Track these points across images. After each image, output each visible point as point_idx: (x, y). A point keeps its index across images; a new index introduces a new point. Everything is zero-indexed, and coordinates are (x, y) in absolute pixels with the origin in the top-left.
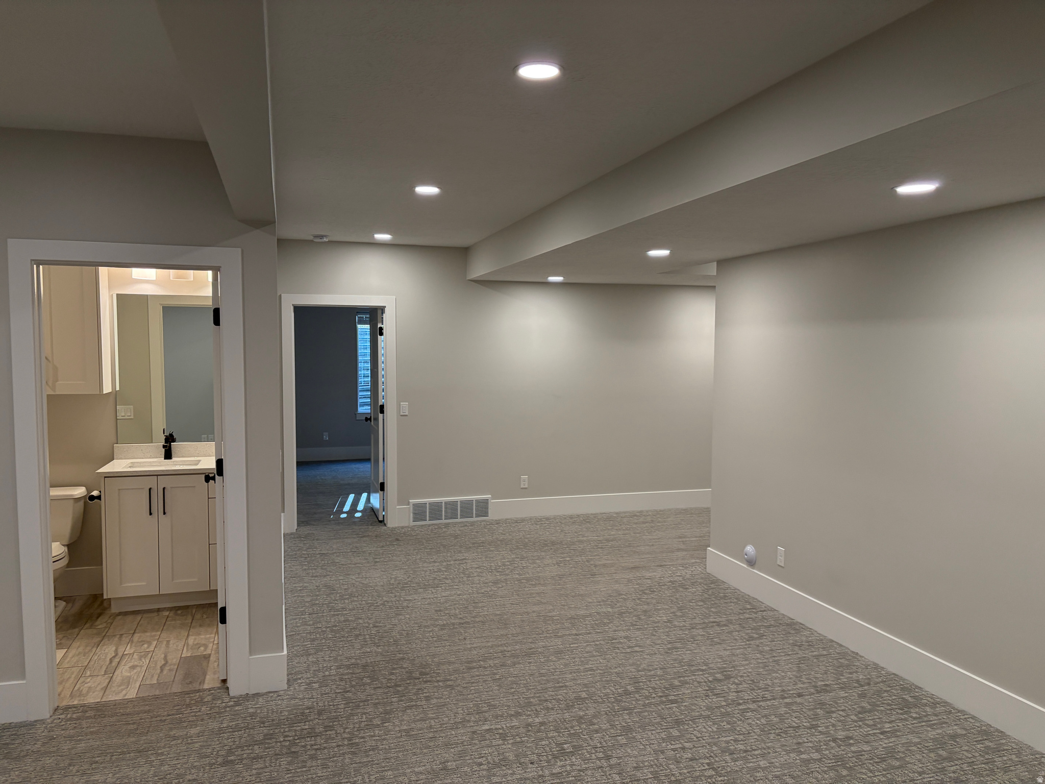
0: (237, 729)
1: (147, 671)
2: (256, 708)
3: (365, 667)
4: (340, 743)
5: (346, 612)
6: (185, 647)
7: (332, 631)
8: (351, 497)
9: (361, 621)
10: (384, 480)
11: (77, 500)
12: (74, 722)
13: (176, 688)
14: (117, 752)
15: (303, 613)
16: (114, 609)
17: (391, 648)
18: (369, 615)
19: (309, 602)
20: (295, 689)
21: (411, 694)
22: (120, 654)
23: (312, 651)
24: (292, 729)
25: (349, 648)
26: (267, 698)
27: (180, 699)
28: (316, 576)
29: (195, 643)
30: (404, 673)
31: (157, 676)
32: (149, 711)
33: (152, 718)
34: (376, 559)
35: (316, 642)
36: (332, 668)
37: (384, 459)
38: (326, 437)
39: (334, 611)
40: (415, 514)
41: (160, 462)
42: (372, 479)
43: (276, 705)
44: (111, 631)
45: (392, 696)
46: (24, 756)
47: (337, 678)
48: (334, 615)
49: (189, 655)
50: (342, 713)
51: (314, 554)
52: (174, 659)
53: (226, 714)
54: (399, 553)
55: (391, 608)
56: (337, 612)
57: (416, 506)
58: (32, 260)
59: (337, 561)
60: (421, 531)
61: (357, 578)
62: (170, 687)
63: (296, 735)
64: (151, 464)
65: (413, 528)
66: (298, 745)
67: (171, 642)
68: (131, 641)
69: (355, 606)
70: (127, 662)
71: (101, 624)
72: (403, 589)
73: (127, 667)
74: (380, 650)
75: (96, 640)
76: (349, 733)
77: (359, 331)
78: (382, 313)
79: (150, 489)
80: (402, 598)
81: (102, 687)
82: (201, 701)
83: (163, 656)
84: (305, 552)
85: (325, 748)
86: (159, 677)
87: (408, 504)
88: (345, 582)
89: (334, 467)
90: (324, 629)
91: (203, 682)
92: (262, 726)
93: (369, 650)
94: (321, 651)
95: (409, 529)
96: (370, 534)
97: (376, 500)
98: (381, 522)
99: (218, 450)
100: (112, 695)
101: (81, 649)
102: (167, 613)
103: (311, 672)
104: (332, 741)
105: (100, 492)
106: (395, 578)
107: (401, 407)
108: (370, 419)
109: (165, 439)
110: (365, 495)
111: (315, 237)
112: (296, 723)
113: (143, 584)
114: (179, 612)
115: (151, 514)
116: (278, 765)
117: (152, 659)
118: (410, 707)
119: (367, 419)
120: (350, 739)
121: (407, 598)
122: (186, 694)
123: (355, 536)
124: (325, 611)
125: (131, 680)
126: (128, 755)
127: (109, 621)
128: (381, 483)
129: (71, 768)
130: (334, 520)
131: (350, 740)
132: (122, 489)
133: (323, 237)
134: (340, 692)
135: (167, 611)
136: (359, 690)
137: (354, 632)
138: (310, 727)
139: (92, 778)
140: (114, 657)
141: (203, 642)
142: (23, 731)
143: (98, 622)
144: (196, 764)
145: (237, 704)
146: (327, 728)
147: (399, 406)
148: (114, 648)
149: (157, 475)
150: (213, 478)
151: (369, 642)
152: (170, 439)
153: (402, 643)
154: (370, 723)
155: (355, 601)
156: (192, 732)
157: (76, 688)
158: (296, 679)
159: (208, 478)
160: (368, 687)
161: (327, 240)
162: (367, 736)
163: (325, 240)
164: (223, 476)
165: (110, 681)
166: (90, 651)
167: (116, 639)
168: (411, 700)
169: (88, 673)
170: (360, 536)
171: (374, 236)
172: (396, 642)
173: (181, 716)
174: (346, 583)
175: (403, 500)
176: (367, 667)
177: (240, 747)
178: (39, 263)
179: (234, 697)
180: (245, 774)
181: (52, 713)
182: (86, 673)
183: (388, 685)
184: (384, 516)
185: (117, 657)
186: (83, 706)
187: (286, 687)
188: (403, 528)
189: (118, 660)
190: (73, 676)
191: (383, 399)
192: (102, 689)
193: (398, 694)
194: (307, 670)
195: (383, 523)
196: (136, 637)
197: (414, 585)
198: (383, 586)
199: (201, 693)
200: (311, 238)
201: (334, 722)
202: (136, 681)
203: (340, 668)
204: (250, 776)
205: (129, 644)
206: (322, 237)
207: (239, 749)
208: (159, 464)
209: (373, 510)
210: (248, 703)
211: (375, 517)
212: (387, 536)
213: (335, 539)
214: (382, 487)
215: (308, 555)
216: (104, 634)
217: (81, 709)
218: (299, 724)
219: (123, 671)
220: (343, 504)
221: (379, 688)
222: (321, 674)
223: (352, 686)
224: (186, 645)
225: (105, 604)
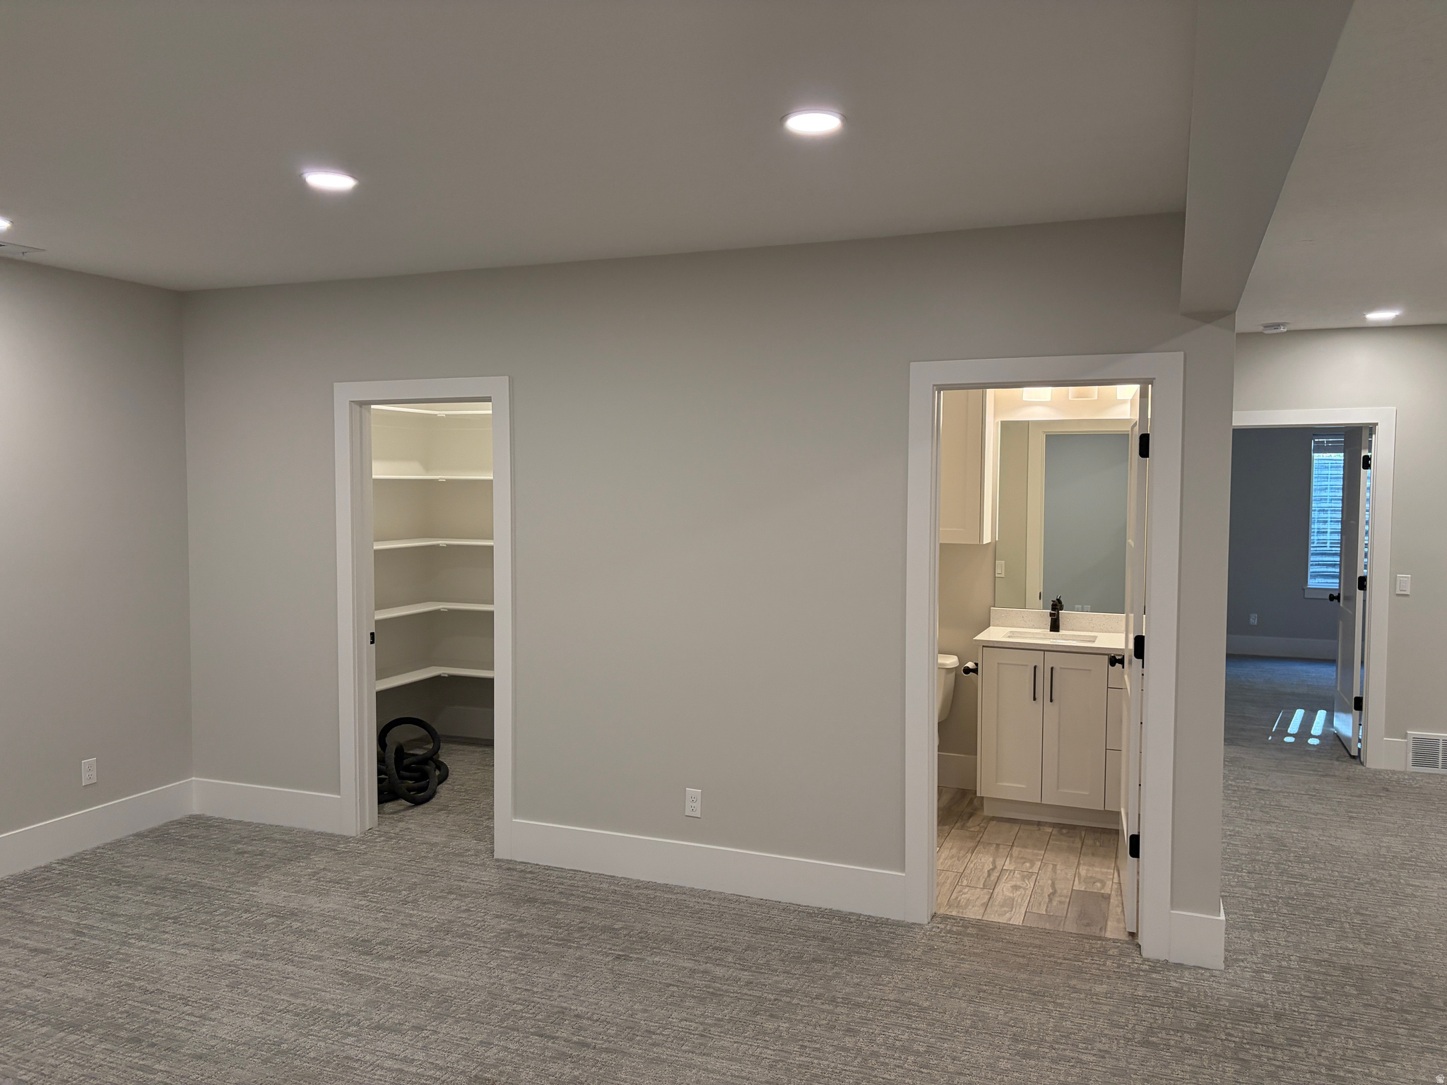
0: (1155, 1003)
1: (1033, 896)
2: (1180, 983)
3: (1346, 969)
4: (1313, 1069)
5: (1306, 882)
6: (1077, 879)
7: (1287, 905)
8: (1299, 714)
9: (1334, 901)
10: (1362, 692)
11: (949, 670)
12: (956, 936)
13: (1071, 927)
14: (1007, 986)
15: (1238, 868)
16: (988, 811)
17: (1390, 952)
18: (1347, 894)
19: (1246, 855)
20: (1236, 973)
21: (1431, 1031)
22: (999, 868)
23: (1259, 927)
24: (1237, 1027)
25: (1317, 936)
26: (1197, 974)
27: (1077, 942)
28: (1253, 820)
29: (1089, 875)
30: (1415, 995)
31: (1046, 905)
32: (1040, 947)
33: (1044, 956)
34: (1351, 812)
35: (1263, 915)
36: (1291, 957)
37: (1362, 663)
38: (1254, 620)
39: (1288, 877)
40: (1416, 754)
41: (1044, 635)
42: (1338, 689)
43: (1211, 988)
44: (985, 837)
45: (1397, 1025)
46: (905, 960)
47: (1302, 975)
48: (1287, 883)
49: (1083, 889)
50: (1313, 1027)
51: (1247, 788)
52: (1064, 889)
53: (1140, 980)
54: (1391, 810)
55: (1383, 891)
56: (1293, 878)
57: (1418, 742)
58: (934, 385)
59: (1286, 804)
60: (1429, 783)
61: (1320, 835)
62: (1062, 923)
63: (1243, 1037)
64: (1034, 636)
65: (1413, 776)
66: (1249, 1052)
67: (1058, 867)
68: (1010, 855)
69: (1322, 876)
70: (1008, 879)
71: (973, 825)
72: (1402, 866)
73: (1008, 885)
74: (1370, 951)
75: (972, 844)
76: (1327, 1058)
77: (1315, 463)
78: (1371, 435)
79: (1035, 667)
80: (1402, 881)
81: (983, 902)
82: (1104, 952)
83: (1050, 882)
84: (1233, 783)
85: (1290, 1069)
86: (1047, 907)
87: (1405, 736)
88: (1303, 837)
89: (1267, 666)
90: (1275, 899)
91: (1104, 928)
92: (1192, 1010)
93: (1351, 946)
94: (1273, 929)
95: (1406, 777)
96: (1337, 773)
97: (1344, 724)
98: (1354, 757)
99: (1138, 624)
100: (995, 916)
101: (954, 851)
102: (1050, 830)
103: (1259, 956)
104: (1301, 1063)
105: (977, 664)
106: (1388, 848)
107: (1398, 583)
108: (1338, 598)
109: (1053, 605)
110: (1321, 715)
111: (1265, 327)
112: (1243, 1021)
113: (1023, 786)
114: (1064, 831)
115: (1035, 699)
116: (1221, 1069)
117: (1037, 883)
118: (1432, 1051)
119: (1332, 598)
120: (1329, 1068)
121: (1411, 882)
122: (1083, 938)
123: (1312, 772)
124: (1273, 873)
125: (1015, 903)
126: (1020, 994)
127: (982, 825)
128: (1356, 698)
129: (957, 989)
130: (1273, 744)
131: (1331, 1070)
132: (1001, 664)
133: (1279, 326)
134: (1309, 997)
135: (1050, 827)
136: (1339, 1002)
137: (1324, 915)
138: (1264, 1032)
139: (981, 1009)
140: (993, 869)
141: (1099, 876)
142: (900, 931)
143: (969, 824)
144: (1106, 1032)
145: (1153, 969)
146: (1292, 1042)
147: (1394, 581)
148: (991, 859)
149: (1044, 651)
150: (1122, 661)
151: (1349, 935)
152: (1057, 606)
153: (1408, 948)
154: (1360, 1054)
155: (1321, 868)
156: (1098, 990)
157: (953, 897)
158: (1237, 960)
159: (1115, 660)
160: (1354, 1001)
161: (1285, 330)
162: (1358, 1071)
163: (1282, 329)
164: (1143, 659)
165: (990, 898)
166: (964, 856)
167: (993, 848)
168: (1433, 1041)
169: (965, 883)
170: (1320, 773)
171: (1365, 318)
172: (1397, 946)
173: (1080, 963)
174: (1304, 839)
175: (1397, 728)
176: (1350, 971)
177: (1164, 1029)
178: (940, 388)
179: (1148, 960)
180: (1174, 1066)
181: (930, 918)
182: (962, 882)
183: (1389, 1006)
184: (1359, 750)
185: (996, 871)
186: (962, 919)
187: (1223, 967)
188: (1394, 772)
189: (998, 875)
190: (949, 881)
191: (1365, 568)
192: (982, 904)
193: (1407, 1025)
194: (1253, 951)
195: (1358, 760)
196: (1016, 851)
197: (1424, 865)
198: (1367, 856)
199: (1104, 943)
200: (1261, 329)
201: (1302, 1036)
202: (1021, 906)
203: (1305, 962)
204: (1183, 1071)
205: (1008, 858)
206: (1277, 326)
207: (1164, 1032)
208: (1040, 635)
209: (1338, 737)
210: (1170, 974)
211: (1343, 749)
212: (1366, 782)
213: (1278, 771)
214: (1358, 704)
215: (1238, 788)
216: (978, 839)
217: (961, 922)
218: (1248, 1024)
219: (1004, 890)
220: (1286, 722)
221: (1374, 1006)
222: (1274, 962)
223: (1327, 993)
224: (1077, 875)
225: (976, 802)
